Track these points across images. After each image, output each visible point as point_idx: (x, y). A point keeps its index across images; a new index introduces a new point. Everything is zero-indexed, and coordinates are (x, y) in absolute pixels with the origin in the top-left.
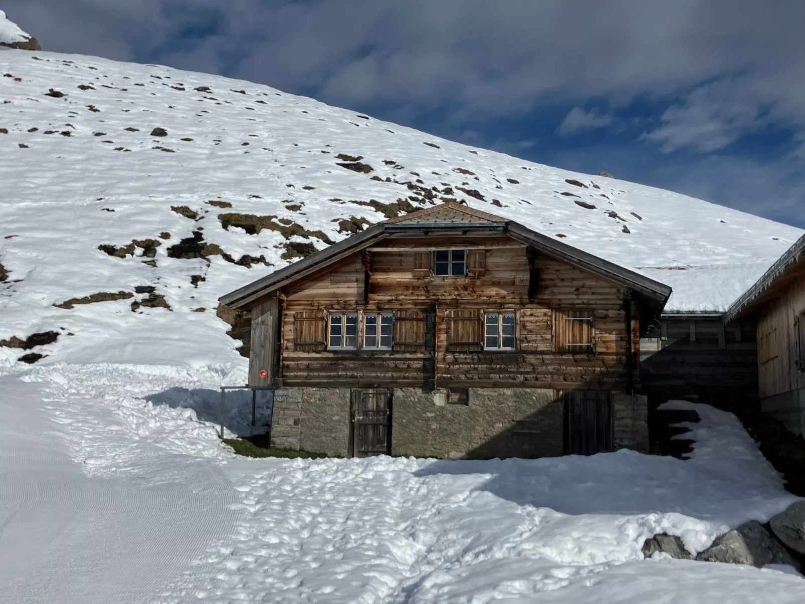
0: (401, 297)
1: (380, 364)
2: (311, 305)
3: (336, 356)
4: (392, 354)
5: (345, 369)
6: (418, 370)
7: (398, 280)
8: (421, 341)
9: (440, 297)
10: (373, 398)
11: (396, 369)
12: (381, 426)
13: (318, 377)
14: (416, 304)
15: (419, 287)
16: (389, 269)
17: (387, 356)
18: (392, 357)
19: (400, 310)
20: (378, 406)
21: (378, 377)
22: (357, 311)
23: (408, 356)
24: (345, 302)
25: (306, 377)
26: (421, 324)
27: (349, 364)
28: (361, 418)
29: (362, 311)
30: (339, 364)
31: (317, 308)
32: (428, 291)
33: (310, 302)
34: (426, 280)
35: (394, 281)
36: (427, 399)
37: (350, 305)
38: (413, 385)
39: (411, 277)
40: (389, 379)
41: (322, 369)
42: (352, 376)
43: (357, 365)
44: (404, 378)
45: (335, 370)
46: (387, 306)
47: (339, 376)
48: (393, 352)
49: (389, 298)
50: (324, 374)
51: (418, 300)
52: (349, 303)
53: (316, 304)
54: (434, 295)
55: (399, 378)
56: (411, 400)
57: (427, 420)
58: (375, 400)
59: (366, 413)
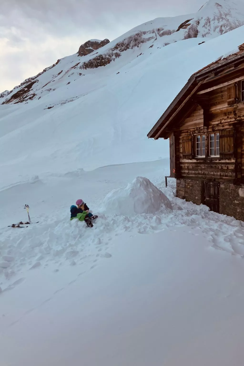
0: (223, 121)
1: (215, 166)
2: (187, 132)
3: (197, 161)
4: (219, 160)
5: (201, 170)
6: (232, 171)
7: (221, 109)
8: (232, 151)
9: (242, 118)
10: (212, 187)
11: (222, 170)
12: (216, 205)
13: (192, 174)
14: (230, 125)
15: (231, 112)
16: (216, 103)
17: (218, 161)
18: (220, 162)
19: (222, 130)
20: (215, 193)
21: (214, 175)
22: (204, 134)
23: (227, 161)
24: (200, 128)
25: (188, 173)
26: (232, 139)
27: (203, 166)
28: (208, 199)
29: (206, 133)
30: (198, 166)
31: (189, 134)
32: (235, 114)
33: (187, 130)
34: (235, 107)
35: (219, 111)
36: (235, 191)
37: (201, 130)
38: (229, 181)
39: (227, 106)
40: (219, 176)
41: (193, 169)
42: (204, 174)
43: (206, 168)
44: (226, 176)
45: (197, 170)
46: (217, 129)
47: (199, 174)
48: (220, 159)
49: (217, 123)
50: (193, 172)
51: (231, 122)
52: (201, 129)
53: (189, 132)
54: (239, 117)
55: (223, 176)
56: (227, 192)
57: (235, 205)
58: (213, 188)
59: (210, 197)
